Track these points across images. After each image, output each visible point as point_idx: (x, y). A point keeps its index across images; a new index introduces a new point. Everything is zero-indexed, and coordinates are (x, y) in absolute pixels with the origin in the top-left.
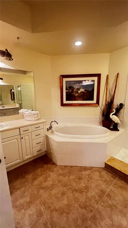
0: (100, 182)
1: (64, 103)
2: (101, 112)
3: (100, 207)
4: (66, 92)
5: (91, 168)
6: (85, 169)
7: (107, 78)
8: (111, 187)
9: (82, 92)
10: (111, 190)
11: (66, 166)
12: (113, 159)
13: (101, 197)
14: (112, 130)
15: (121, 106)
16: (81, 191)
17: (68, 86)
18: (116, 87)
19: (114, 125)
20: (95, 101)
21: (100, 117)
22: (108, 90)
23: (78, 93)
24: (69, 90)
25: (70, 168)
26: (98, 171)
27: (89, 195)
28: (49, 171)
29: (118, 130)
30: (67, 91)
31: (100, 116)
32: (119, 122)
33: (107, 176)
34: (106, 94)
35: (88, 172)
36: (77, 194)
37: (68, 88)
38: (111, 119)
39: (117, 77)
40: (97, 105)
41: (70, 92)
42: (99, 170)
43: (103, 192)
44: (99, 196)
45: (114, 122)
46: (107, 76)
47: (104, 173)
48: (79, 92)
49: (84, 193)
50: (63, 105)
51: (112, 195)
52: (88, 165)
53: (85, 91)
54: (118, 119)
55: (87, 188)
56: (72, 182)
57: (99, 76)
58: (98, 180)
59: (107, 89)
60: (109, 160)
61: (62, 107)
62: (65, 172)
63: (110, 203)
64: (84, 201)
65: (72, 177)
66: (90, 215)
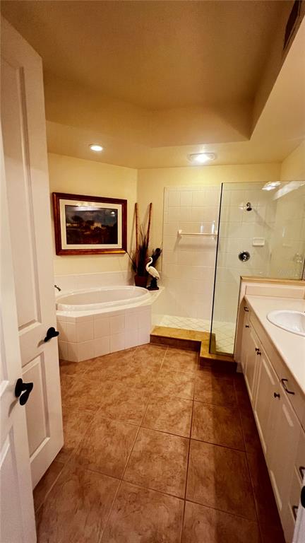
0: (150, 358)
1: (63, 248)
2: (129, 262)
3: (159, 378)
4: (67, 227)
5: (133, 349)
6: (125, 352)
7: (136, 209)
8: (165, 358)
9: (97, 228)
10: (165, 361)
11: (93, 360)
12: (158, 328)
13: (156, 371)
14: (150, 289)
15: (158, 252)
16: (132, 376)
17: (71, 215)
18: (149, 223)
19: (152, 281)
20: (119, 245)
21: (129, 272)
22: (139, 227)
23: (90, 229)
24: (71, 223)
25: (102, 359)
26: (144, 349)
27: (143, 374)
28: (68, 374)
29: (158, 289)
30: (68, 225)
31: (128, 270)
32: (158, 276)
33: (157, 350)
34: (137, 233)
35: (131, 354)
36: (128, 380)
37: (70, 219)
38: (147, 273)
39: (150, 210)
40: (124, 252)
41: (75, 227)
42: (144, 347)
43: (157, 365)
44: (154, 371)
45: (152, 276)
46: (136, 204)
47: (151, 348)
48: (92, 227)
49: (137, 376)
50: (59, 251)
51: (167, 364)
52: (128, 347)
53: (102, 226)
54: (157, 272)
55: (138, 370)
56: (115, 372)
57: (124, 203)
58: (148, 358)
59: (137, 225)
60: (154, 330)
61: (59, 257)
62: (96, 365)
63: (168, 371)
64: (139, 382)
65: (110, 368)
66: (152, 389)
